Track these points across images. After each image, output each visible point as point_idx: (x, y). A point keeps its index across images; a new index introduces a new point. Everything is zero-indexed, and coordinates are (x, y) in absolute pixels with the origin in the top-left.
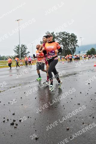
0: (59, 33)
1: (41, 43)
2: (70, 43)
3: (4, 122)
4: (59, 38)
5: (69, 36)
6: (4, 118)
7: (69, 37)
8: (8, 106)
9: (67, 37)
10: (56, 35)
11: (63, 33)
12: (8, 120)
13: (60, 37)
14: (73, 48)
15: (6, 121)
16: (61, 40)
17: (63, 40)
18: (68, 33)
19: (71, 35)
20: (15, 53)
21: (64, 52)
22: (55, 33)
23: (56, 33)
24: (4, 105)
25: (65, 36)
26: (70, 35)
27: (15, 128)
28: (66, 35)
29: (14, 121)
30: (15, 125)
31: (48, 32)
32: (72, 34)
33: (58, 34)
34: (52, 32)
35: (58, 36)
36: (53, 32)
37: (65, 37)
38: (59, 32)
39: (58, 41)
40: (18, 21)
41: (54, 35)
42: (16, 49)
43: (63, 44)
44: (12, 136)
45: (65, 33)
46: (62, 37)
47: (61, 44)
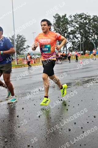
0: (74, 16)
2: (92, 31)
4: (74, 24)
5: (90, 20)
7: (89, 22)
9: (86, 22)
10: (69, 19)
11: (80, 16)
13: (76, 22)
14: (96, 38)
16: (77, 27)
17: (80, 26)
18: (88, 15)
19: (93, 19)
22: (67, 17)
25: (83, 19)
26: (91, 18)
28: (85, 19)
31: (57, 14)
32: (95, 16)
33: (73, 18)
34: (64, 15)
35: (72, 21)
37: (83, 21)
38: (74, 15)
43: (80, 33)
45: (83, 15)
46: (78, 22)
47: (77, 32)
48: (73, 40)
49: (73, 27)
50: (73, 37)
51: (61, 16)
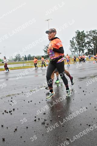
0: (89, 32)
1: (71, 42)
3: (35, 120)
6: (35, 117)
8: (39, 106)
10: (86, 34)
11: (94, 31)
12: (39, 119)
13: (90, 36)
15: (37, 120)
16: (91, 39)
17: (93, 38)
20: (45, 53)
21: (94, 51)
22: (85, 32)
24: (35, 104)
25: (96, 34)
27: (46, 127)
29: (45, 120)
30: (46, 125)
31: (78, 31)
34: (82, 31)
35: (88, 35)
36: (83, 31)
37: (96, 35)
40: (47, 21)
41: (84, 34)
42: (45, 49)
43: (94, 43)
44: (43, 135)
45: (96, 31)
46: (92, 35)
47: (91, 43)
48: (88, 48)
50: (89, 46)
51: (81, 32)
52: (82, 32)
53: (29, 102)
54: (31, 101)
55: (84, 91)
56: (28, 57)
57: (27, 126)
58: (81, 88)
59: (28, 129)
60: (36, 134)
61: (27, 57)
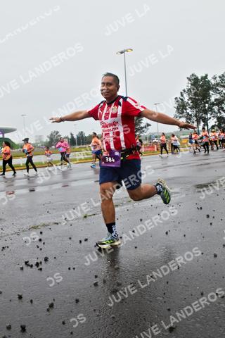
0: (220, 77)
3: (96, 284)
4: (221, 89)
6: (96, 277)
10: (213, 82)
12: (105, 281)
13: (223, 86)
15: (101, 284)
22: (209, 78)
23: (212, 76)
24: (95, 247)
29: (119, 284)
31: (193, 75)
33: (218, 79)
34: (204, 75)
35: (218, 84)
36: (207, 75)
38: (220, 74)
39: (218, 96)
40: (122, 53)
41: (209, 81)
48: (219, 114)
49: (219, 93)
50: (219, 110)
51: (200, 78)
52: (202, 78)
53: (81, 242)
54: (86, 240)
55: (208, 216)
56: (78, 138)
57: (78, 298)
58: (201, 208)
59: (80, 303)
60: (98, 316)
61: (75, 137)
